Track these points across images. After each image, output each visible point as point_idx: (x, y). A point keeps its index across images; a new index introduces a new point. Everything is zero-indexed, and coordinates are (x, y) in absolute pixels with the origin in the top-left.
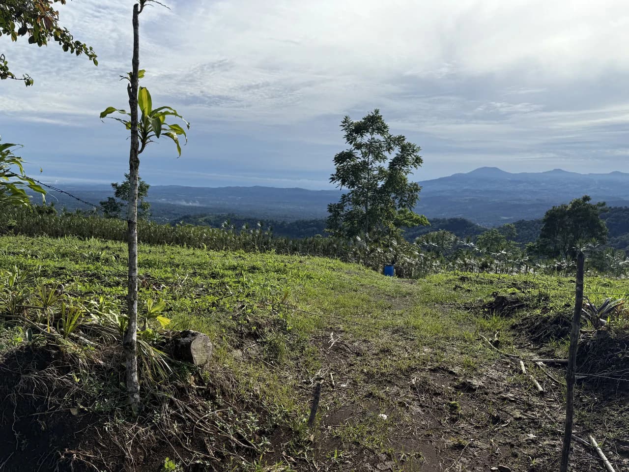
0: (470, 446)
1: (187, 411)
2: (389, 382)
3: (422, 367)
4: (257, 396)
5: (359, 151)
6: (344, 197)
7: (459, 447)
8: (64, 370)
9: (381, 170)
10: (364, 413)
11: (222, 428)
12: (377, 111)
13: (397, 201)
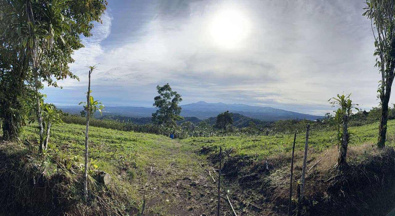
0: (195, 208)
1: (102, 202)
2: (170, 186)
3: (180, 179)
4: (125, 195)
5: (162, 96)
6: (157, 111)
7: (191, 209)
8: (66, 183)
9: (169, 102)
10: (161, 200)
11: (113, 209)
12: (168, 84)
13: (174, 112)
